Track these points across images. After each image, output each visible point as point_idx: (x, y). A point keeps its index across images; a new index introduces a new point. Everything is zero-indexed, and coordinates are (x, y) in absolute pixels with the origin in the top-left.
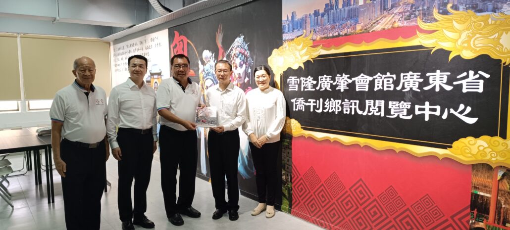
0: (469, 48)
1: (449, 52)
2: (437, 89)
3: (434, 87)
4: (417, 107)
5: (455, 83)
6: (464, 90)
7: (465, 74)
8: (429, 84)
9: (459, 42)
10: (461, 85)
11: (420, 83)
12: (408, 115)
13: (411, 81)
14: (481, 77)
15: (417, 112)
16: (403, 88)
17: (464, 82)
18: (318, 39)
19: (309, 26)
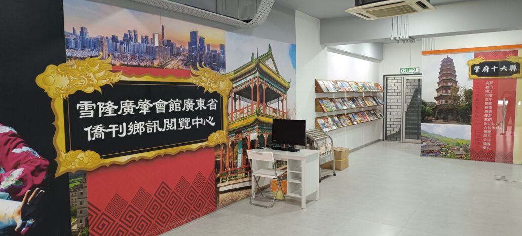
0: (210, 87)
1: (204, 88)
2: (201, 109)
3: (200, 108)
4: (193, 120)
5: (207, 105)
6: (211, 109)
7: (210, 101)
8: (198, 106)
9: (208, 83)
10: (209, 106)
11: (193, 105)
12: (189, 126)
13: (189, 105)
14: (215, 102)
15: (193, 124)
16: (186, 109)
17: (210, 105)
18: (118, 64)
19: (107, 49)
